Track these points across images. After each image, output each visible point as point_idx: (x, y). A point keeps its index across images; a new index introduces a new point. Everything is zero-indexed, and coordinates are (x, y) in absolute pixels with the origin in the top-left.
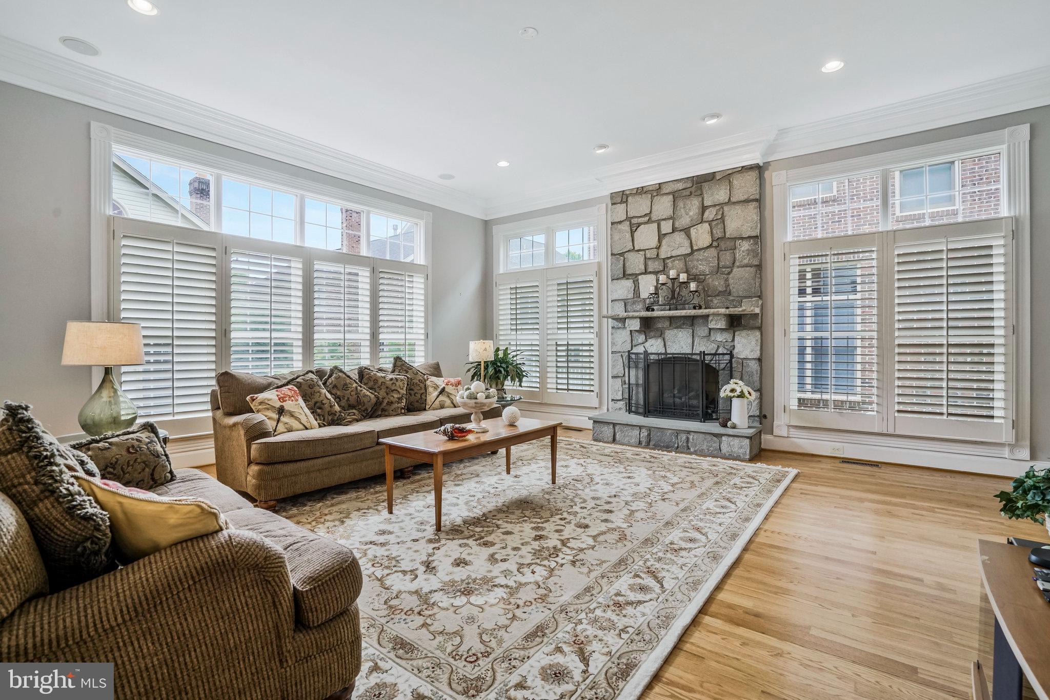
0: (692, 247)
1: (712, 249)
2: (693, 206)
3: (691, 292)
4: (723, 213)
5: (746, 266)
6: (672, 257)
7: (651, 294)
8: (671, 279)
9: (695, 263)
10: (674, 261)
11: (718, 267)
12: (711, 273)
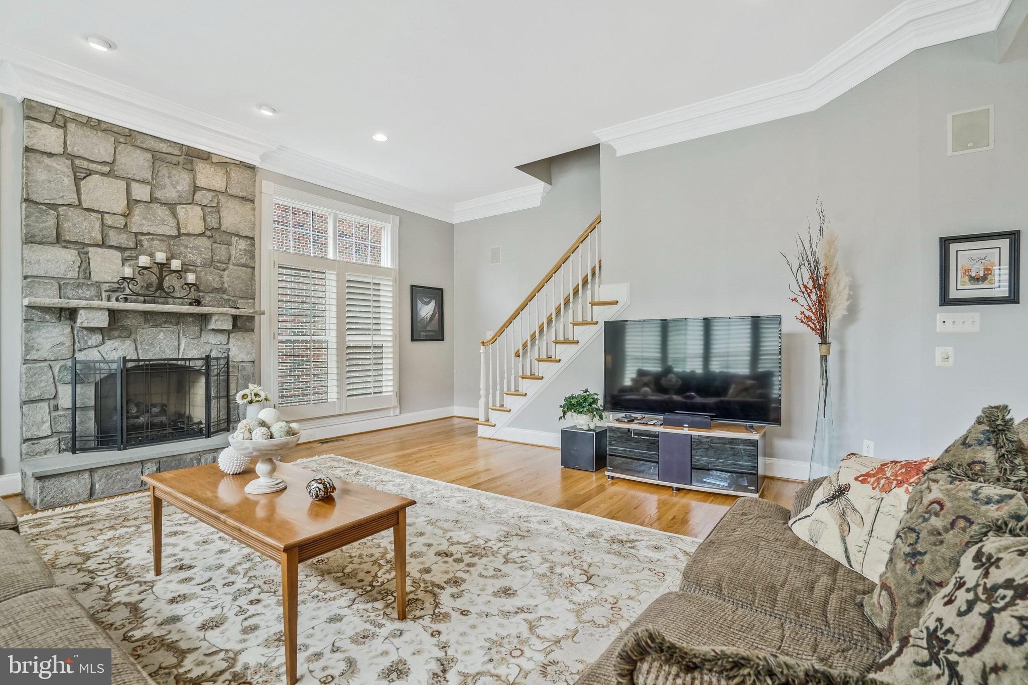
0: (179, 229)
1: (205, 239)
2: (183, 181)
3: (187, 284)
4: (218, 203)
5: (243, 265)
6: (149, 234)
7: (124, 279)
8: (158, 264)
9: (183, 249)
10: (152, 240)
11: (212, 261)
12: (204, 265)
